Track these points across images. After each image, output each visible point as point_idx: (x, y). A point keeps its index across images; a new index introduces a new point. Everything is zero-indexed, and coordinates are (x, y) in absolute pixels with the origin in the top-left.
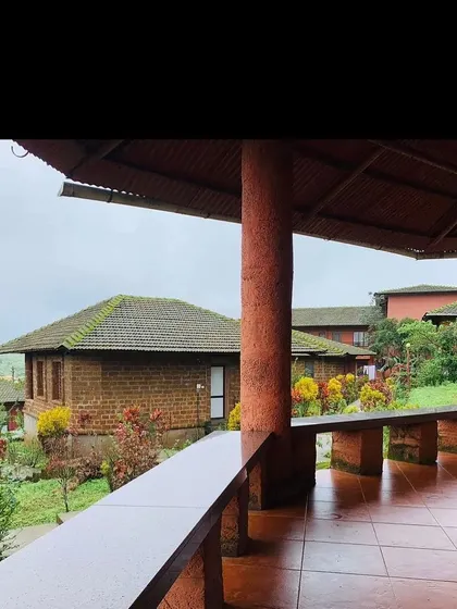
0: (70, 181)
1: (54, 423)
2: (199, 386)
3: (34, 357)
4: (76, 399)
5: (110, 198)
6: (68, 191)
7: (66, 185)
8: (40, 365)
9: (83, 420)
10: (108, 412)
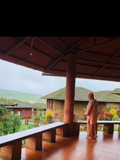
0: (43, 73)
1: (49, 115)
2: (84, 109)
3: (49, 100)
4: (55, 110)
5: (51, 75)
6: (43, 75)
7: (42, 74)
8: (49, 102)
9: (56, 115)
10: (62, 114)
